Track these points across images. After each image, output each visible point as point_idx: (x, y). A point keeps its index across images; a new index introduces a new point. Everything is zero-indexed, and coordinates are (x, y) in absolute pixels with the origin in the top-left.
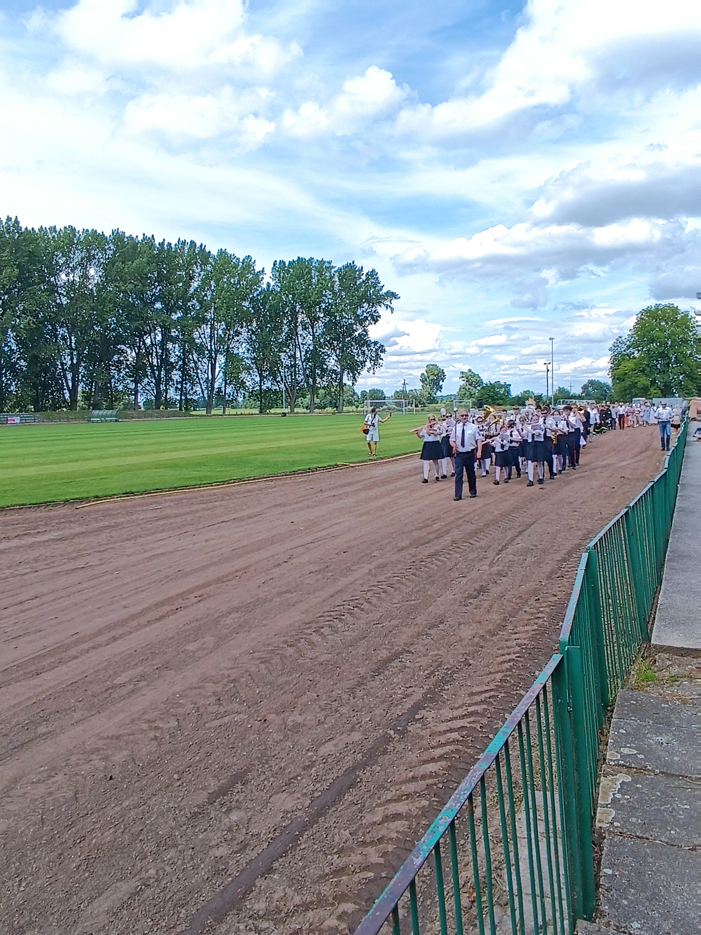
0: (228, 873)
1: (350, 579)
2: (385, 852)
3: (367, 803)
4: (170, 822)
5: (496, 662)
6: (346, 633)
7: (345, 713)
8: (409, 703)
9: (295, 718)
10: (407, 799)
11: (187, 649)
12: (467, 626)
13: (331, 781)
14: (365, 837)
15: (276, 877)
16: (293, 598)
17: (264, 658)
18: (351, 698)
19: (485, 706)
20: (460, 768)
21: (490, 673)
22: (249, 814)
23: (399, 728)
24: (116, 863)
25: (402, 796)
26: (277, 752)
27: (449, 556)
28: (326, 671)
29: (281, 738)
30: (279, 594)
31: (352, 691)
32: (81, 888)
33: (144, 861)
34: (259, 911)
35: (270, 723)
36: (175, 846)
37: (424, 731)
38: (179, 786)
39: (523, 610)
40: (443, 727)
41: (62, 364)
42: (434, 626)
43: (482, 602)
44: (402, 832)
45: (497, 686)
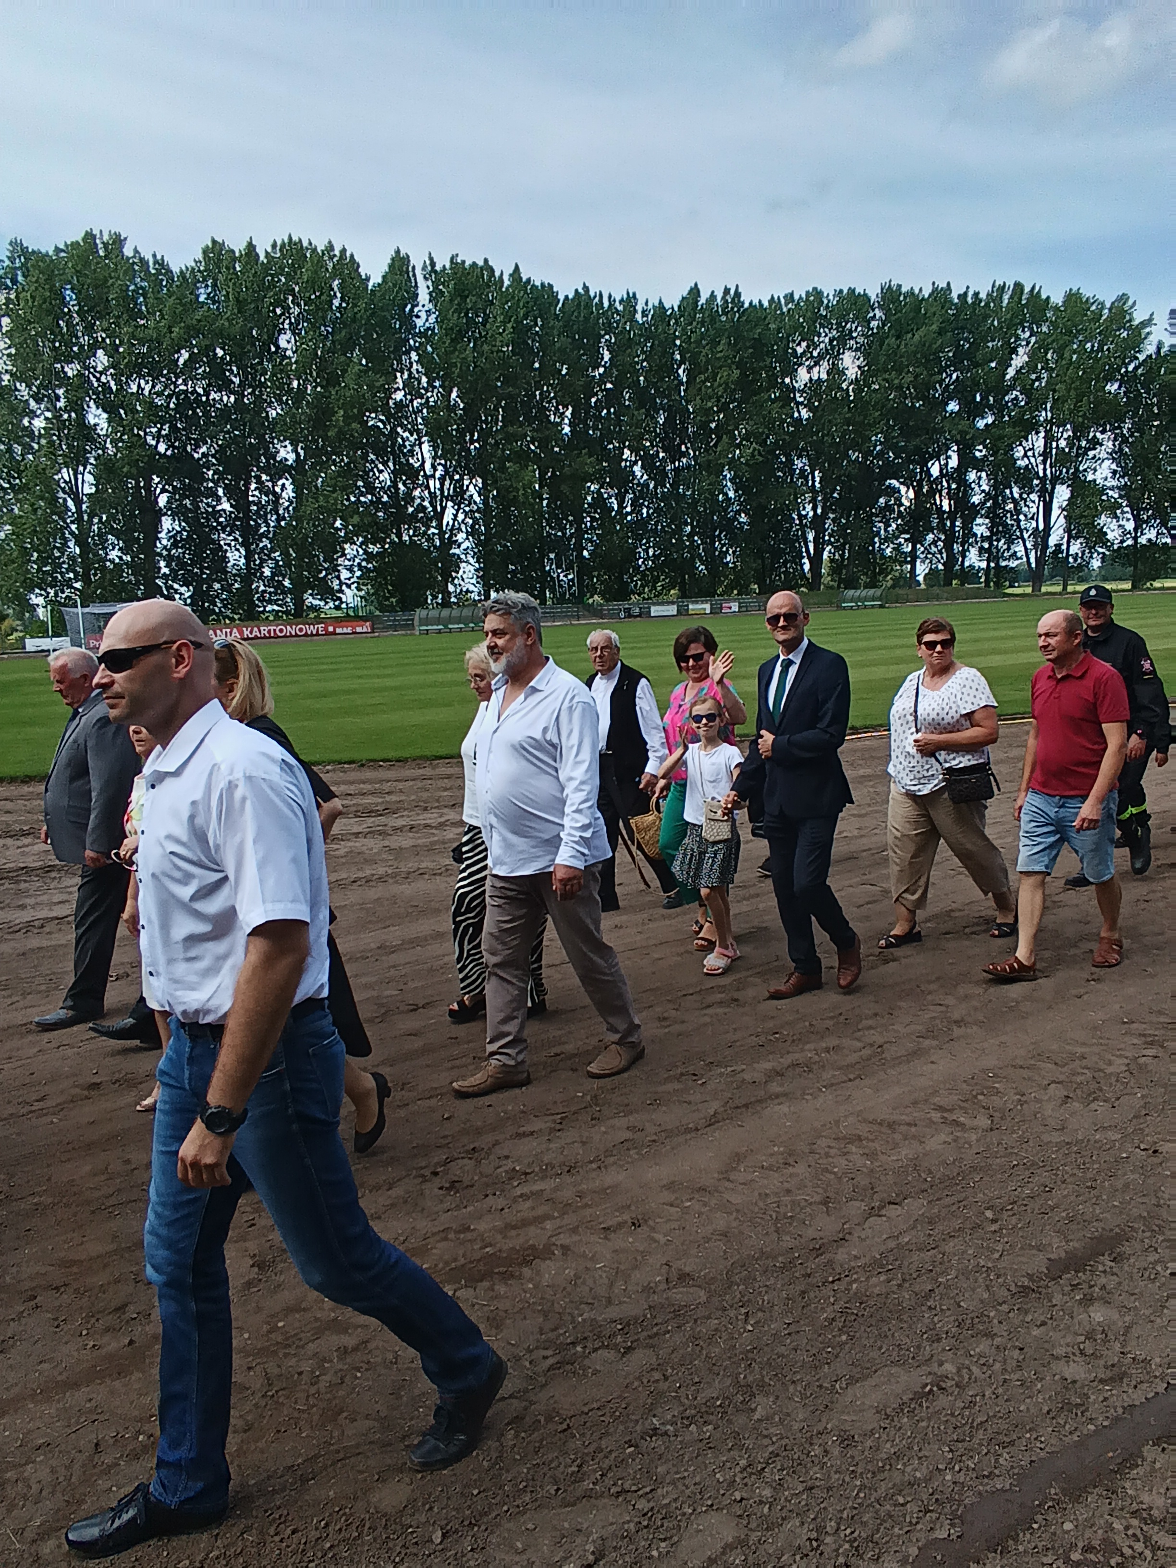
41: (800, 516)
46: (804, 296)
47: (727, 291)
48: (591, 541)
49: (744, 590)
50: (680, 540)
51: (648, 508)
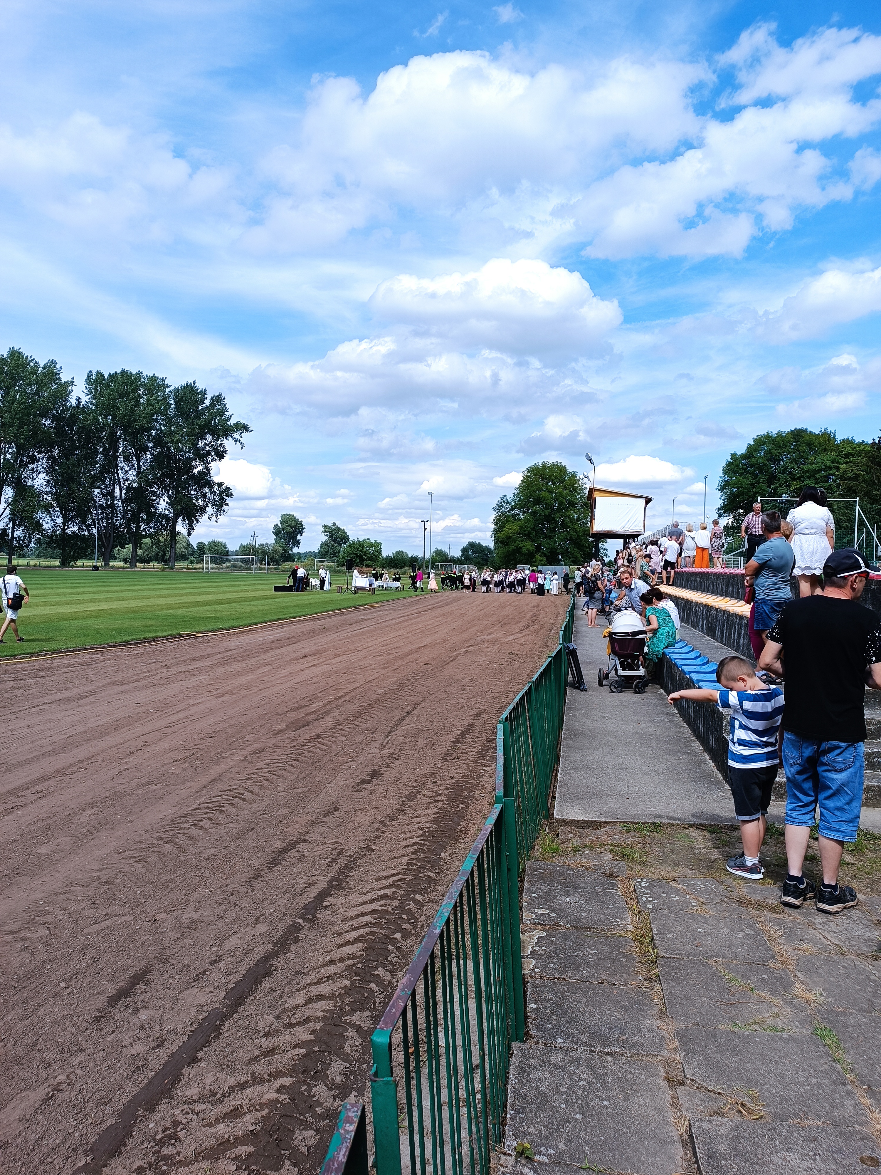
0: (150, 1067)
1: (223, 767)
2: (313, 1030)
3: (286, 988)
5: (399, 846)
6: (230, 825)
7: (245, 907)
8: (313, 892)
9: (189, 916)
10: (328, 981)
11: (38, 851)
12: (364, 813)
13: (245, 972)
14: (290, 1018)
15: (203, 1065)
16: (158, 789)
17: (137, 857)
18: (249, 891)
19: (394, 890)
20: (377, 948)
21: (395, 858)
22: (160, 1012)
23: (308, 916)
24: (15, 1075)
25: (322, 979)
26: (176, 950)
27: (333, 739)
28: (215, 866)
29: (178, 936)
30: (140, 786)
31: (249, 883)
33: (48, 1069)
34: (192, 1096)
35: (162, 923)
36: (82, 1050)
37: (335, 917)
39: (421, 793)
40: (355, 912)
42: (327, 814)
43: (377, 787)
44: (328, 1011)
45: (403, 869)
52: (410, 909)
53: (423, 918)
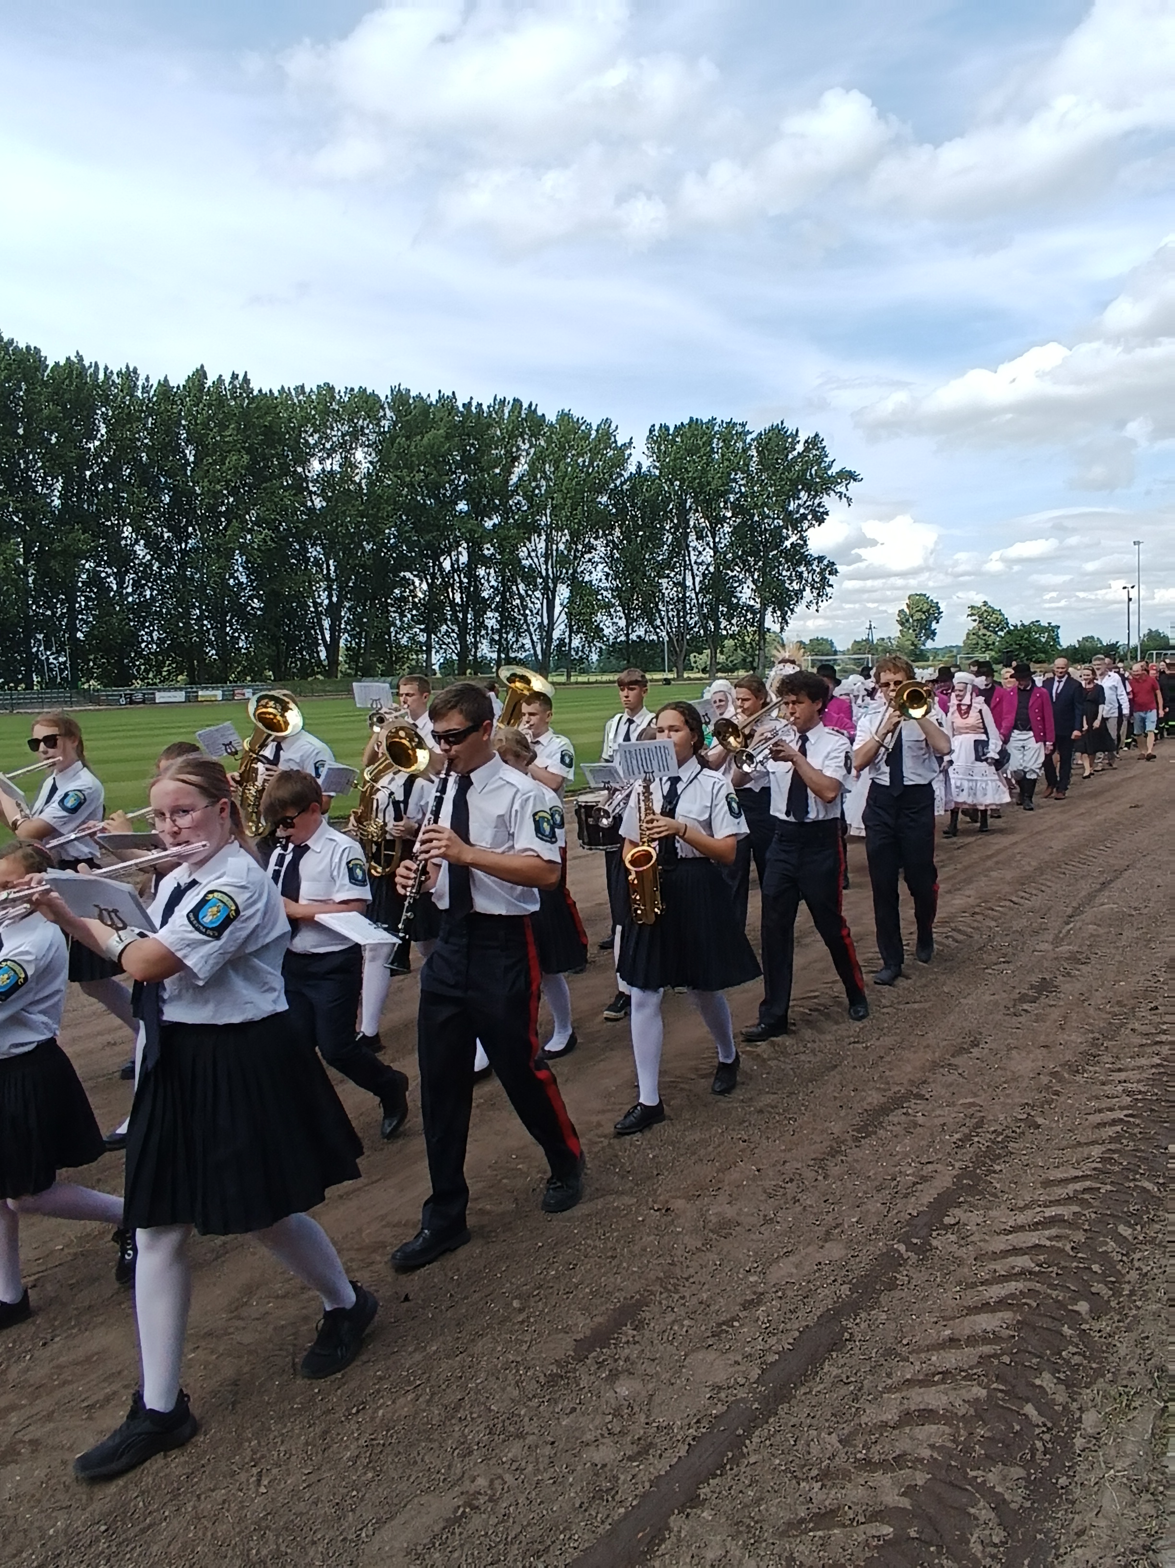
0: (617, 1498)
2: (909, 1486)
3: (865, 1382)
4: (509, 1388)
5: (1087, 1123)
6: (803, 1057)
7: (811, 1206)
8: (928, 1195)
9: (720, 1209)
10: (943, 1381)
12: (1024, 1054)
13: (797, 1334)
14: (869, 1449)
15: (706, 1515)
18: (820, 1178)
19: (1077, 1209)
20: (1042, 1327)
21: (1079, 1144)
22: (650, 1386)
23: (915, 1241)
24: (419, 1459)
25: (934, 1375)
26: (691, 1271)
28: (770, 1125)
29: (699, 1245)
31: (820, 1163)
32: (362, 1499)
33: (467, 1459)
35: (678, 1216)
36: (521, 1436)
37: (964, 1249)
38: (522, 1322)
39: (1130, 1026)
40: (1000, 1244)
41: (316, 604)
42: (961, 1051)
43: (1048, 1010)
44: (941, 1449)
45: (1095, 1169)
46: (315, 389)
47: (235, 377)
48: (86, 622)
49: (258, 677)
50: (187, 624)
51: (152, 589)
52: (1106, 1252)
53: (1134, 1275)
